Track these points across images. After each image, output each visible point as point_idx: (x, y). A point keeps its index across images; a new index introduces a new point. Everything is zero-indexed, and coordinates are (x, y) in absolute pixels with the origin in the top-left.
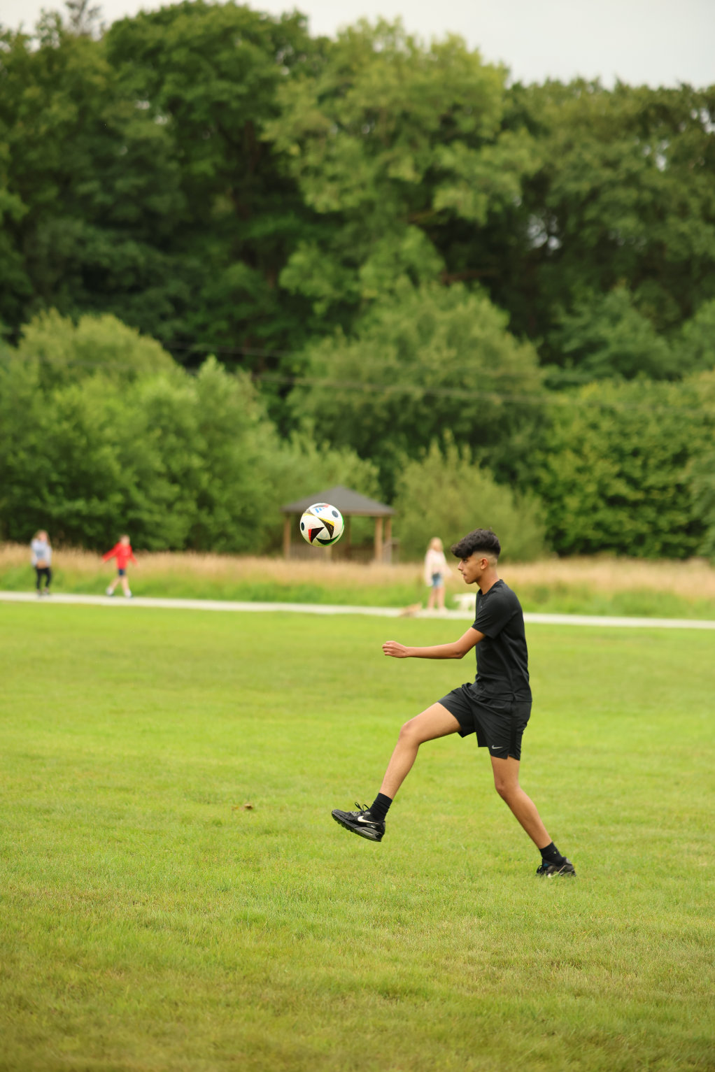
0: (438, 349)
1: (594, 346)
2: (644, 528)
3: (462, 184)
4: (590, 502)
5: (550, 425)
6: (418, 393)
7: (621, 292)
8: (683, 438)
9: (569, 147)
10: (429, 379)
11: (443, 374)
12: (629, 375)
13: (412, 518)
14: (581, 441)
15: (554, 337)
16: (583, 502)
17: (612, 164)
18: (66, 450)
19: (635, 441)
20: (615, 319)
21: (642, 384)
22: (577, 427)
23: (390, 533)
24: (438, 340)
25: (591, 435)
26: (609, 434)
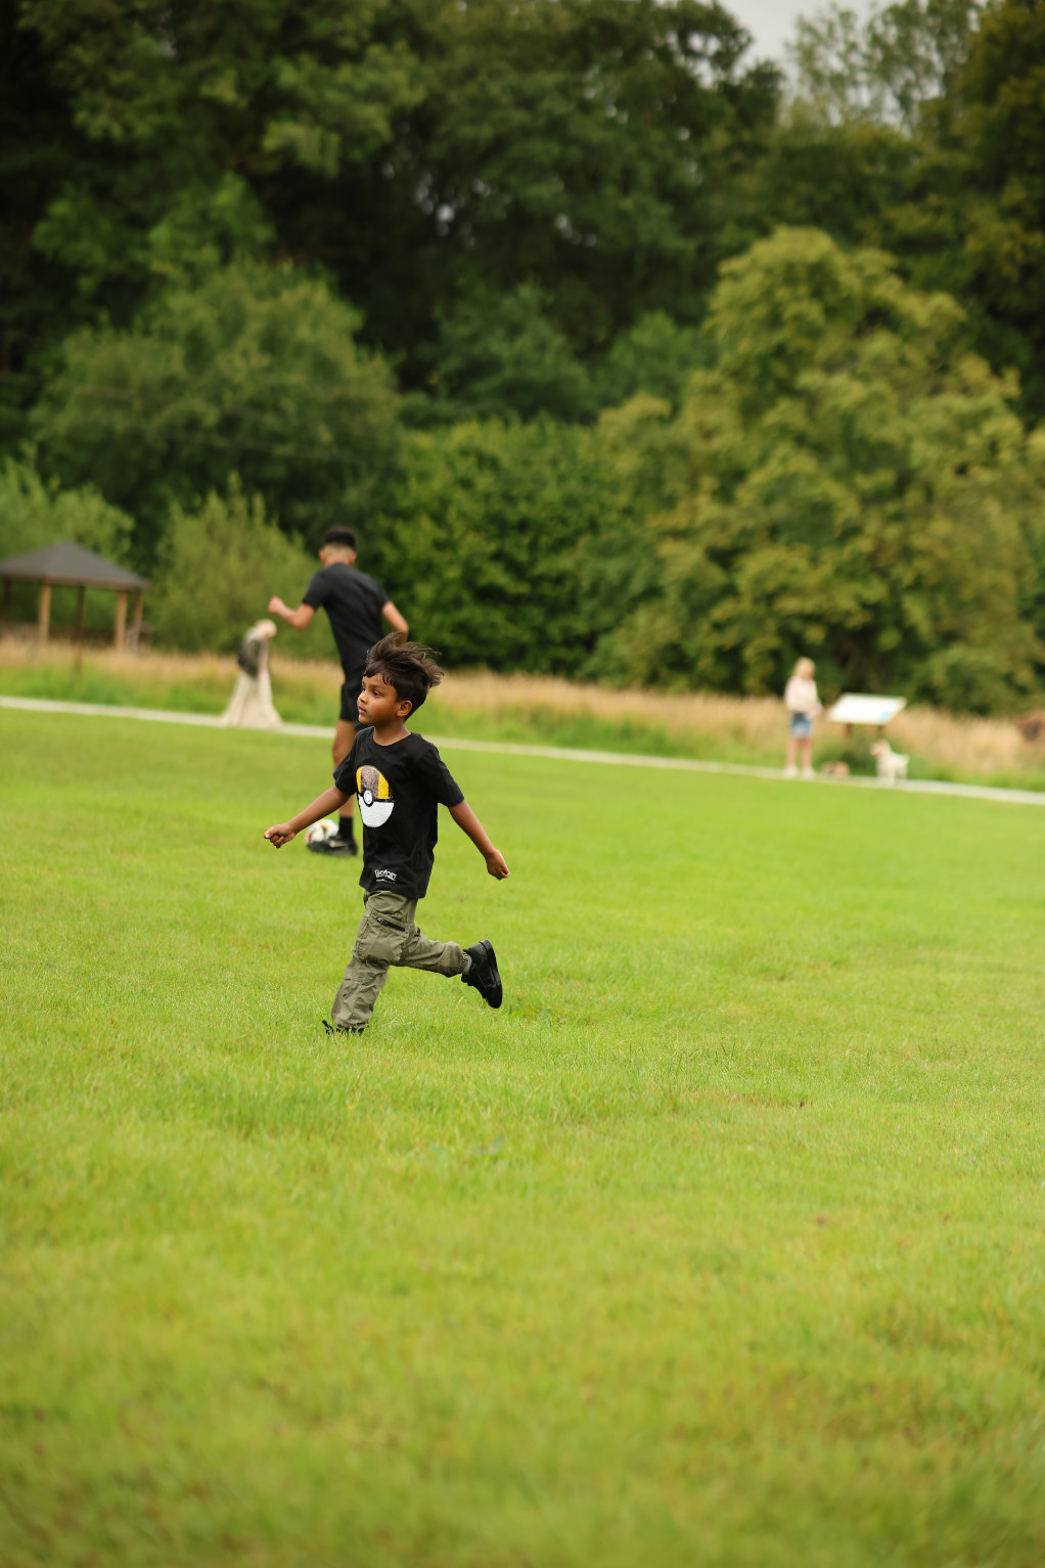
0: (245, 355)
1: (479, 368)
2: (526, 637)
3: (305, 116)
4: (449, 594)
5: (402, 479)
7: (527, 292)
8: (592, 508)
9: (470, 73)
10: (228, 396)
11: (249, 390)
12: (527, 415)
13: (177, 596)
14: (445, 502)
15: (425, 350)
16: (439, 592)
17: (528, 103)
19: (524, 508)
20: (514, 330)
21: (542, 427)
22: (440, 481)
23: (138, 615)
24: (248, 340)
25: (460, 496)
26: (487, 496)
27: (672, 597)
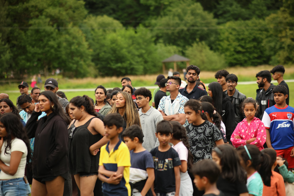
0: (189, 17)
4: (232, 53)
5: (219, 34)
6: (185, 28)
8: (254, 35)
10: (188, 25)
11: (191, 23)
14: (228, 37)
16: (230, 53)
18: (114, 51)
19: (242, 37)
20: (231, 5)
21: (240, 21)
22: (227, 34)
24: (188, 14)
25: (230, 36)
26: (235, 35)
27: (286, 48)
